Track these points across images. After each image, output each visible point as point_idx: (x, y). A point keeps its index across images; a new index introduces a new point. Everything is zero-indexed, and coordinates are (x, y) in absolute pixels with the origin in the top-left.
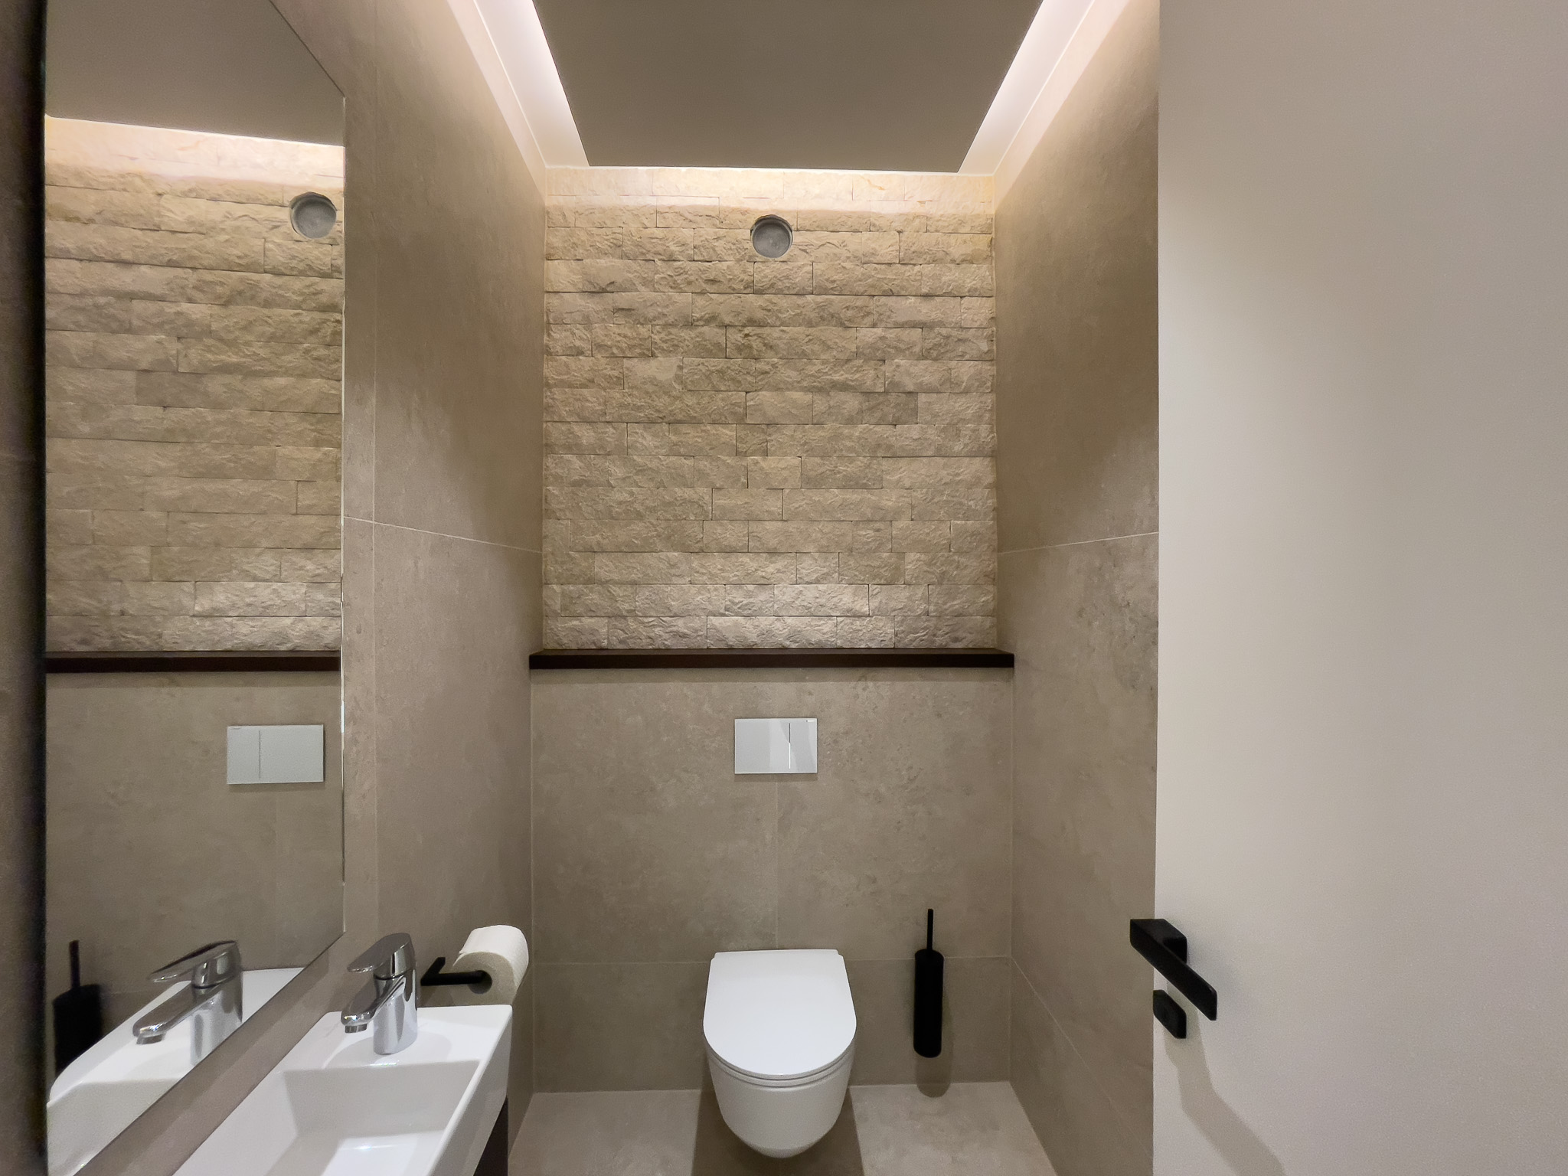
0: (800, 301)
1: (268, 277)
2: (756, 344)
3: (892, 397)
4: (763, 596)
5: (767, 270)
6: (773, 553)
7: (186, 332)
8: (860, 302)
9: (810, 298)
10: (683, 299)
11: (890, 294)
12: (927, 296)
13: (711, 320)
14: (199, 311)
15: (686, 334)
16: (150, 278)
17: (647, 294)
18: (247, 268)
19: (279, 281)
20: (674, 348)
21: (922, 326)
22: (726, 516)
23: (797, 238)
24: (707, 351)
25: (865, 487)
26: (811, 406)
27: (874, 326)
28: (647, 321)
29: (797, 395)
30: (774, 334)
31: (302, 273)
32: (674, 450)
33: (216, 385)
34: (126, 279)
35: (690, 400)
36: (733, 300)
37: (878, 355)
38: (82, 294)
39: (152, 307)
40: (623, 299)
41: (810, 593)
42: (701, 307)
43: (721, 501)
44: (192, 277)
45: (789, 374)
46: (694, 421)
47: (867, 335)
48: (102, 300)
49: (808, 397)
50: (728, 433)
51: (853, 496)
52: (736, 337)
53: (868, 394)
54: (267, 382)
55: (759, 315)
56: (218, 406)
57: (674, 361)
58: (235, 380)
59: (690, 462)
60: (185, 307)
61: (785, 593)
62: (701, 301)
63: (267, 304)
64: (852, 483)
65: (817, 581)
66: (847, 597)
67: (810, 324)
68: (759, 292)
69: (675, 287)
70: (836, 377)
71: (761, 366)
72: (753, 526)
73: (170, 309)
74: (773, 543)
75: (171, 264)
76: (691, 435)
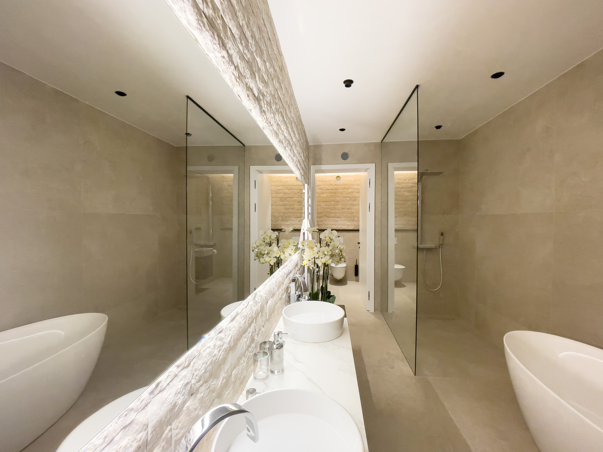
0: (342, 186)
1: (293, 187)
2: (336, 192)
3: (353, 198)
4: (337, 223)
5: (338, 183)
6: (338, 217)
7: (285, 193)
8: (349, 186)
9: (343, 186)
10: (327, 187)
11: (353, 185)
12: (358, 185)
13: (331, 189)
14: (287, 191)
15: (328, 191)
16: (281, 188)
17: (323, 186)
18: (291, 186)
19: (295, 187)
20: (326, 193)
21: (357, 189)
22: (332, 213)
23: (341, 178)
24: (330, 193)
25: (350, 209)
26: (343, 199)
27: (351, 189)
28: (323, 189)
29: (341, 198)
30: (338, 191)
31: (297, 186)
32: (326, 205)
33: (288, 199)
34: (279, 188)
35: (328, 199)
36: (333, 187)
37: (352, 193)
38: (275, 190)
39: (281, 191)
40: (320, 187)
41: (343, 222)
42: (330, 188)
43: (332, 211)
44: (286, 187)
45: (340, 195)
46: (328, 201)
47: (350, 190)
48: (276, 190)
49: (343, 198)
50: (333, 203)
51: (348, 210)
52: (334, 191)
53: (350, 198)
54: (293, 198)
55: (337, 188)
56: (288, 201)
57: (326, 194)
58: (290, 198)
59: (328, 206)
60: (285, 191)
61: (340, 222)
62: (329, 187)
63: (293, 190)
64: (348, 209)
65: (344, 221)
66: (348, 223)
67: (343, 189)
68: (337, 185)
69: (326, 185)
70: (346, 196)
71: (337, 194)
72: (336, 214)
73: (283, 191)
74: (338, 216)
75: (283, 186)
76: (328, 203)
